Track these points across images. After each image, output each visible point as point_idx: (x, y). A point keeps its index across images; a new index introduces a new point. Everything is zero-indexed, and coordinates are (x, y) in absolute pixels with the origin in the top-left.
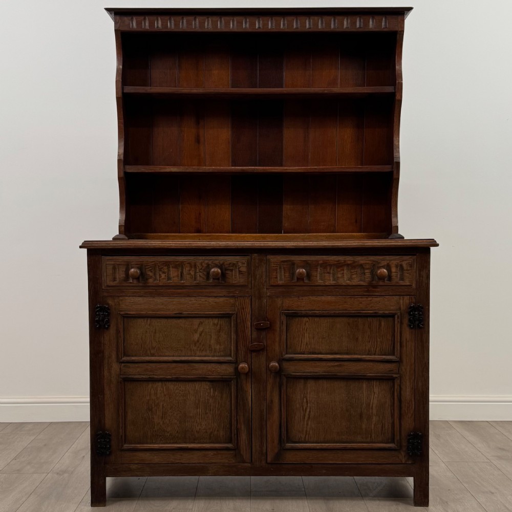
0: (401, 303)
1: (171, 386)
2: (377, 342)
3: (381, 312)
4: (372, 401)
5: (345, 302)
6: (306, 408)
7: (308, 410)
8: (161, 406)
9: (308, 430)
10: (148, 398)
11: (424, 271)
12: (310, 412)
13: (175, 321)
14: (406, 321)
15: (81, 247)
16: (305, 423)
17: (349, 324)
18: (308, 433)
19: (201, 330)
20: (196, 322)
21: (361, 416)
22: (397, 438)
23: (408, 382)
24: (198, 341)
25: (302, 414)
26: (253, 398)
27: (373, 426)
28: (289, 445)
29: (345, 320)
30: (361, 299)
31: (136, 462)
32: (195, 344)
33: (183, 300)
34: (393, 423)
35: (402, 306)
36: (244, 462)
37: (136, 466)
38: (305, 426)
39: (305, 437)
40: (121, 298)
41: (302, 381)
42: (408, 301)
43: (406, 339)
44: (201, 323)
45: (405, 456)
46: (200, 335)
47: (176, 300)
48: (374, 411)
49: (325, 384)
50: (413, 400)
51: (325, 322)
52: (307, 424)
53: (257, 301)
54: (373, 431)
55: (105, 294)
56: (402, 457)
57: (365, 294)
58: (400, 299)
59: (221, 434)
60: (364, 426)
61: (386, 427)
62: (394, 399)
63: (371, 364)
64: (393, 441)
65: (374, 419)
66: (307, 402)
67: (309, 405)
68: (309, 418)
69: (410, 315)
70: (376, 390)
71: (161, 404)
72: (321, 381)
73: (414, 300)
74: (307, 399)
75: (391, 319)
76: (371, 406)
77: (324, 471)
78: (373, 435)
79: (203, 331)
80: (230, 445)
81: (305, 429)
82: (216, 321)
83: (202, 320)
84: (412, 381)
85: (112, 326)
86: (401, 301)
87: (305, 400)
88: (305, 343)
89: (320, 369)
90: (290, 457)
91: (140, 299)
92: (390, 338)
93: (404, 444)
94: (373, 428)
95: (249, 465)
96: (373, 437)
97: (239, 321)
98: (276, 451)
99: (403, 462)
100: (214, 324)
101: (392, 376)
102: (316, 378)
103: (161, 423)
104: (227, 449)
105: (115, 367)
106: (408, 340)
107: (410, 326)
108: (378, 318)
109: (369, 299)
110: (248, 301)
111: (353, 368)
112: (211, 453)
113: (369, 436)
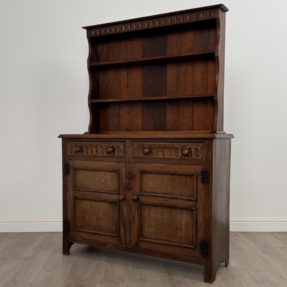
0: (197, 169)
1: (93, 203)
2: (185, 189)
3: (186, 173)
4: (182, 221)
5: (169, 167)
6: (150, 221)
7: (151, 222)
8: (89, 213)
9: (151, 232)
10: (84, 208)
11: (210, 152)
12: (152, 223)
13: (94, 173)
14: (200, 179)
15: (58, 137)
16: (150, 229)
17: (171, 179)
18: (151, 234)
19: (105, 177)
20: (103, 173)
21: (177, 228)
22: (195, 242)
23: (201, 212)
24: (104, 183)
25: (148, 224)
26: (126, 213)
27: (183, 234)
28: (142, 239)
29: (169, 176)
30: (176, 166)
31: (79, 237)
32: (103, 184)
33: (97, 162)
34: (193, 234)
35: (198, 171)
36: (122, 244)
37: (79, 238)
38: (150, 230)
39: (150, 236)
40: (74, 161)
41: (149, 207)
42: (201, 168)
43: (200, 189)
44: (105, 174)
45: (199, 253)
46: (105, 180)
47: (95, 162)
48: (184, 227)
49: (159, 209)
50: (203, 223)
51: (159, 176)
52: (151, 229)
53: (128, 164)
54: (183, 237)
55: (68, 159)
56: (197, 253)
57: (179, 163)
58: (197, 167)
59: (113, 229)
60: (178, 234)
61: (190, 236)
62: (193, 221)
63: (182, 201)
64: (192, 244)
65: (183, 231)
66: (151, 218)
67: (151, 219)
68: (151, 226)
69: (202, 176)
70: (185, 215)
71: (89, 211)
72: (158, 208)
73: (204, 168)
74: (151, 216)
75: (192, 177)
76: (182, 223)
77: (159, 255)
78: (183, 239)
79: (106, 178)
80: (116, 235)
81: (150, 232)
82: (111, 173)
83: (105, 172)
84: (203, 212)
85: (70, 173)
86: (197, 168)
87: (150, 217)
88: (150, 187)
89: (156, 201)
90: (143, 245)
91: (81, 161)
92: (192, 188)
93: (199, 246)
94: (183, 236)
95: (125, 246)
96: (183, 241)
97: (120, 174)
98: (136, 241)
99: (198, 256)
100: (110, 175)
101: (192, 209)
102: (155, 206)
103: (89, 220)
104: (115, 236)
105: (72, 192)
106: (201, 189)
107: (202, 181)
108: (186, 177)
109: (181, 166)
110: (124, 164)
111: (172, 202)
112: (108, 238)
113: (181, 239)
